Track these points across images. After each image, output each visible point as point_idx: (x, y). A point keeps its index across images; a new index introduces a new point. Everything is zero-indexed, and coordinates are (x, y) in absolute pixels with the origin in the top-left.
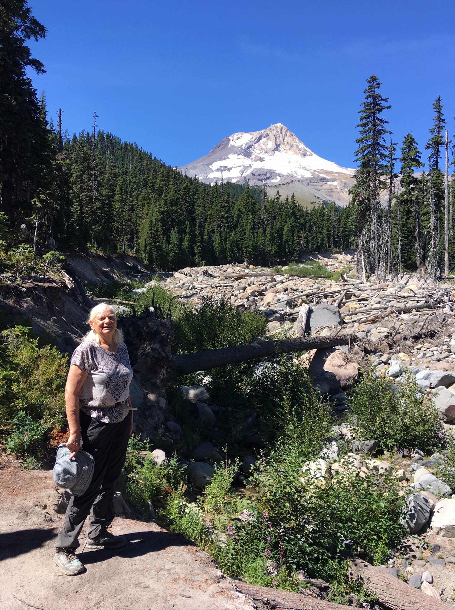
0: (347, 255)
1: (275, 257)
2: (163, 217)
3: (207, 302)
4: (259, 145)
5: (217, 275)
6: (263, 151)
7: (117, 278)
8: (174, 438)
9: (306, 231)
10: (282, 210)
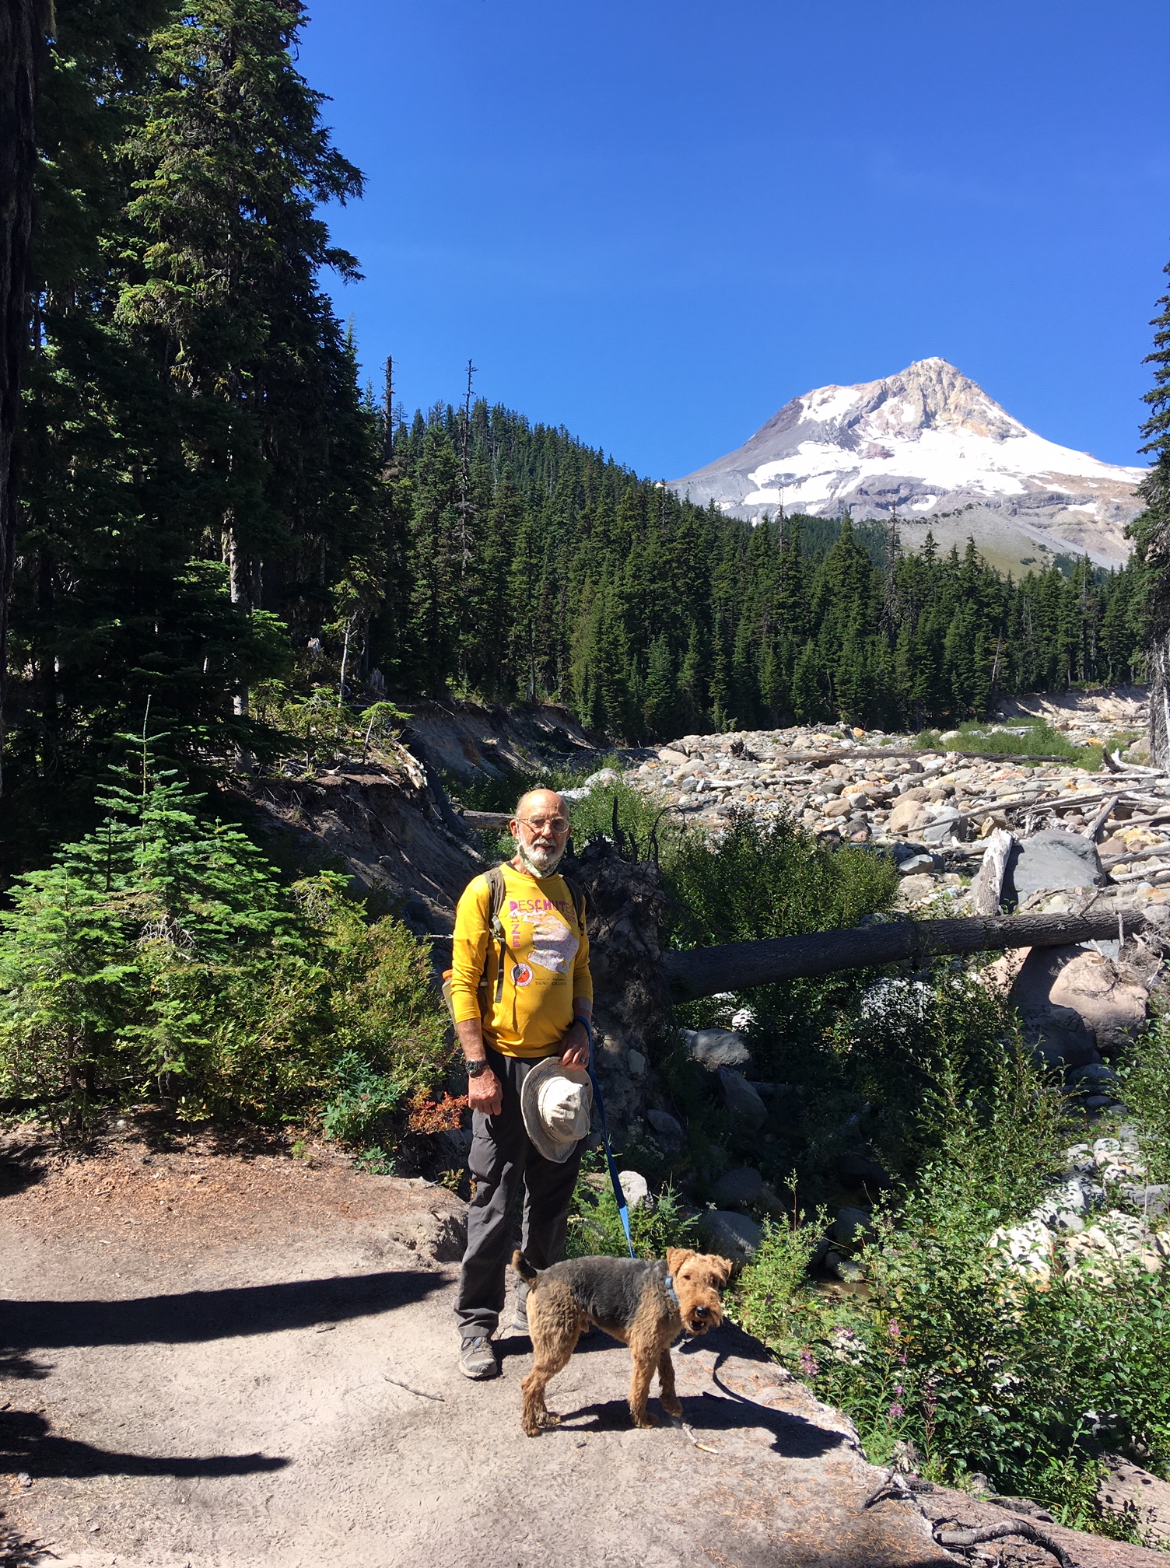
0: (1123, 699)
1: (921, 707)
2: (631, 608)
3: (742, 822)
4: (880, 416)
5: (768, 755)
6: (891, 431)
7: (516, 763)
8: (666, 1150)
9: (1009, 638)
10: (940, 584)
